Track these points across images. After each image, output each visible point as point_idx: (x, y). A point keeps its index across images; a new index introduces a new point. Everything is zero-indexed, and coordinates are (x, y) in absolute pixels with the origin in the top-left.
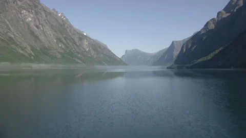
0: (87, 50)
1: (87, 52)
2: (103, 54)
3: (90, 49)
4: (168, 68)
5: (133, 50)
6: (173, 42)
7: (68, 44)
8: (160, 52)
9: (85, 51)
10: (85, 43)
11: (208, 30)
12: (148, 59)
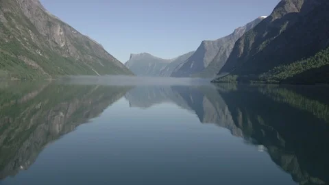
0: (62, 45)
1: (61, 49)
2: (93, 55)
3: (69, 44)
4: (211, 82)
5: (141, 54)
6: (203, 43)
7: (13, 27)
8: (180, 57)
9: (58, 47)
10: (58, 32)
11: (285, 14)
12: (163, 68)
